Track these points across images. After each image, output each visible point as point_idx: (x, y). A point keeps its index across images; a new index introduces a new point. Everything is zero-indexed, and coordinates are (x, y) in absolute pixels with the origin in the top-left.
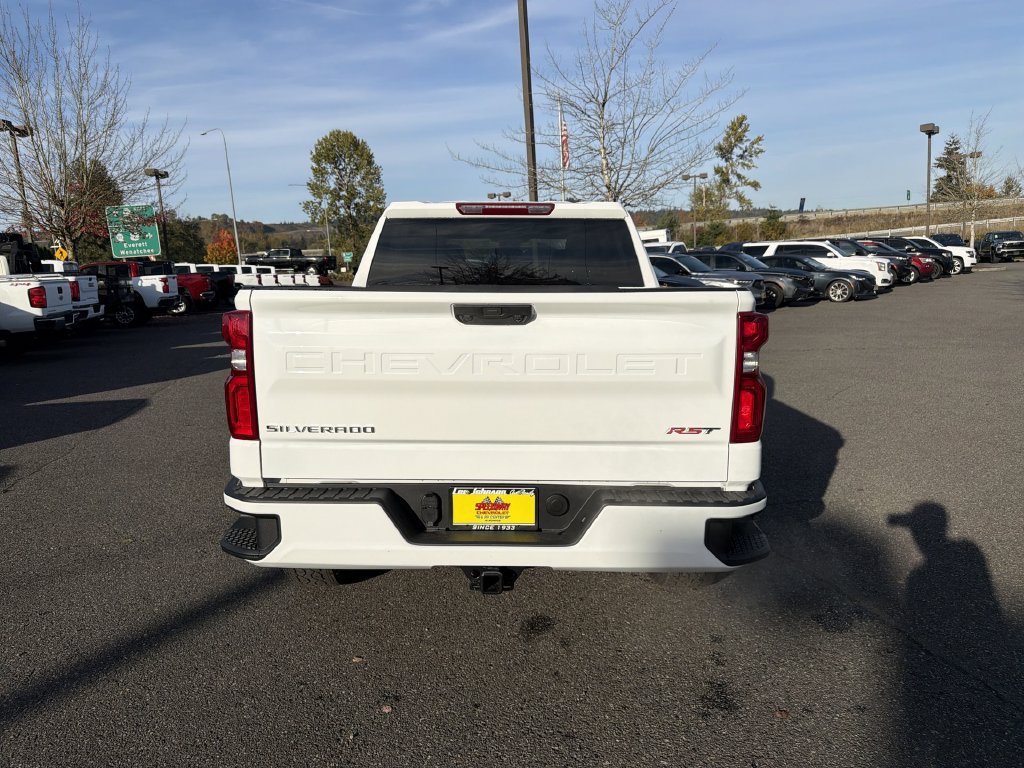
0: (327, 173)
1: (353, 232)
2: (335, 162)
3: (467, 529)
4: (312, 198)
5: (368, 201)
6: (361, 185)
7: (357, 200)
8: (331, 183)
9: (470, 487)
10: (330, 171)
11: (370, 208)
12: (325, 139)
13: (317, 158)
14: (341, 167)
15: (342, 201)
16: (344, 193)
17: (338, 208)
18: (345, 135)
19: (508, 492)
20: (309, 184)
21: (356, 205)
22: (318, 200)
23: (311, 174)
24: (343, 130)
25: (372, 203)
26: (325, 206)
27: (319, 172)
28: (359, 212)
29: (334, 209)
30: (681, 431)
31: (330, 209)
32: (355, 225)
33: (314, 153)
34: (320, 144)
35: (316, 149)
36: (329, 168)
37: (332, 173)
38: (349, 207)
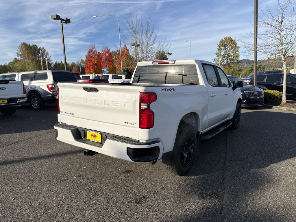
0: (222, 50)
1: (228, 67)
2: (225, 46)
3: (89, 140)
4: (216, 58)
5: (234, 58)
6: (232, 53)
7: (230, 57)
8: (223, 53)
9: (90, 130)
10: (223, 49)
11: (234, 60)
12: (222, 40)
13: (219, 46)
14: (226, 48)
15: (226, 58)
16: (226, 56)
17: (224, 60)
18: (229, 38)
19: (96, 133)
20: (216, 53)
21: (230, 59)
22: (218, 58)
23: (217, 50)
24: (228, 37)
25: (235, 58)
26: (220, 59)
27: (220, 50)
28: (231, 61)
29: (223, 60)
30: (127, 123)
31: (221, 60)
32: (229, 65)
33: (219, 44)
34: (221, 41)
35: (219, 43)
36: (223, 48)
37: (224, 50)
38: (227, 60)
